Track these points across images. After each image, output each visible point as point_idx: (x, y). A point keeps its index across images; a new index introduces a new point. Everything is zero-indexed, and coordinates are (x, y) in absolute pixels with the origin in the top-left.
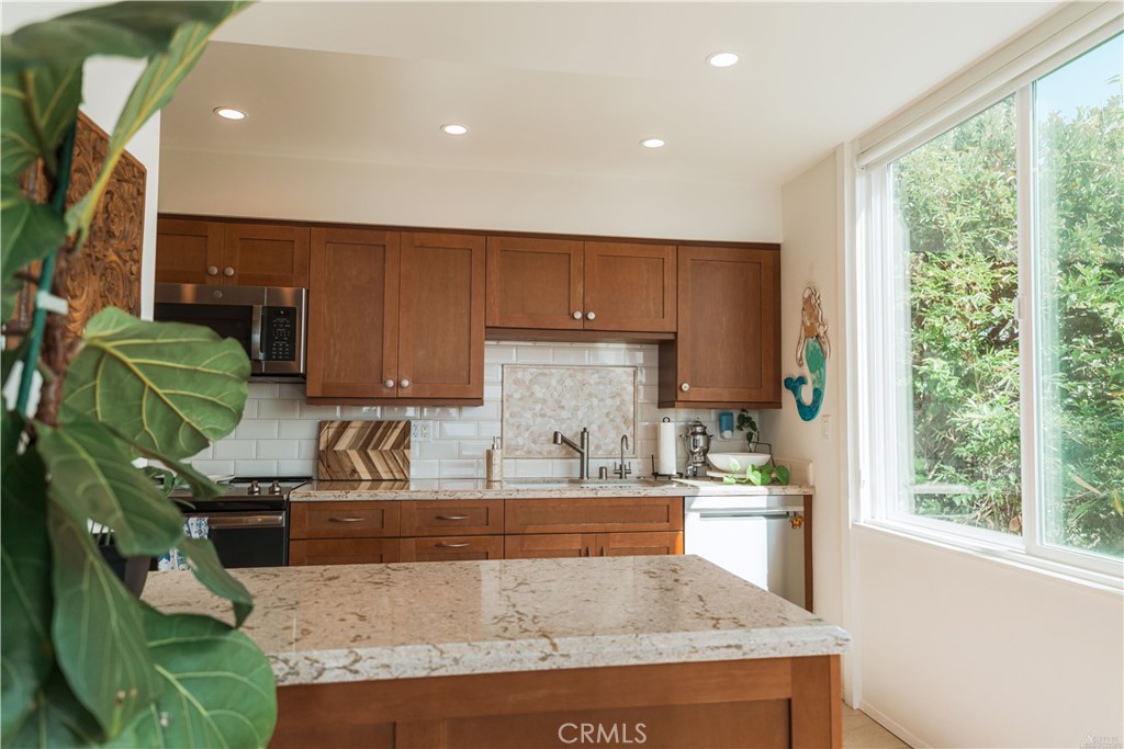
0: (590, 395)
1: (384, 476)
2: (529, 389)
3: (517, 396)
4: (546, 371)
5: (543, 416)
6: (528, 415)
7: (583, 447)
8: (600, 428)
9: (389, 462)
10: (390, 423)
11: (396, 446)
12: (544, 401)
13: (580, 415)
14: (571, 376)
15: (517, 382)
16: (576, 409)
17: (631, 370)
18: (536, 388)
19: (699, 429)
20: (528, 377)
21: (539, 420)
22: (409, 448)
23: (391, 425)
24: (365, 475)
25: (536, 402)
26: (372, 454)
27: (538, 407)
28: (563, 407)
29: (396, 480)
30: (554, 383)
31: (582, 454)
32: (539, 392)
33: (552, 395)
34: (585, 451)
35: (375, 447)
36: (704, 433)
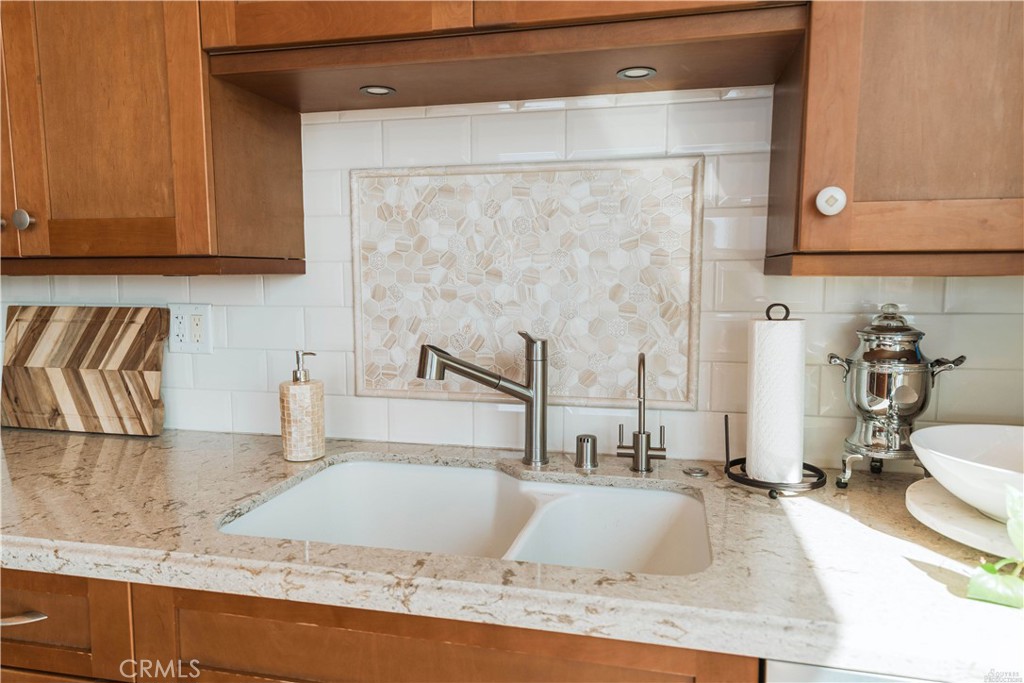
0: (568, 241)
1: (108, 425)
2: (412, 228)
3: (386, 247)
4: (454, 182)
5: (449, 296)
6: (414, 294)
7: (528, 386)
8: (594, 327)
9: (117, 397)
10: (122, 311)
11: (131, 362)
12: (450, 260)
13: (542, 292)
14: (519, 192)
15: (385, 212)
16: (532, 277)
17: (683, 167)
18: (431, 227)
19: (895, 343)
20: (410, 200)
21: (439, 306)
22: (156, 366)
23: (124, 315)
24: (74, 422)
25: (430, 261)
26: (88, 377)
27: (437, 273)
28: (498, 275)
29: (126, 436)
30: (473, 210)
31: (529, 402)
32: (438, 237)
33: (470, 242)
34: (535, 393)
35: (94, 364)
36: (912, 356)
